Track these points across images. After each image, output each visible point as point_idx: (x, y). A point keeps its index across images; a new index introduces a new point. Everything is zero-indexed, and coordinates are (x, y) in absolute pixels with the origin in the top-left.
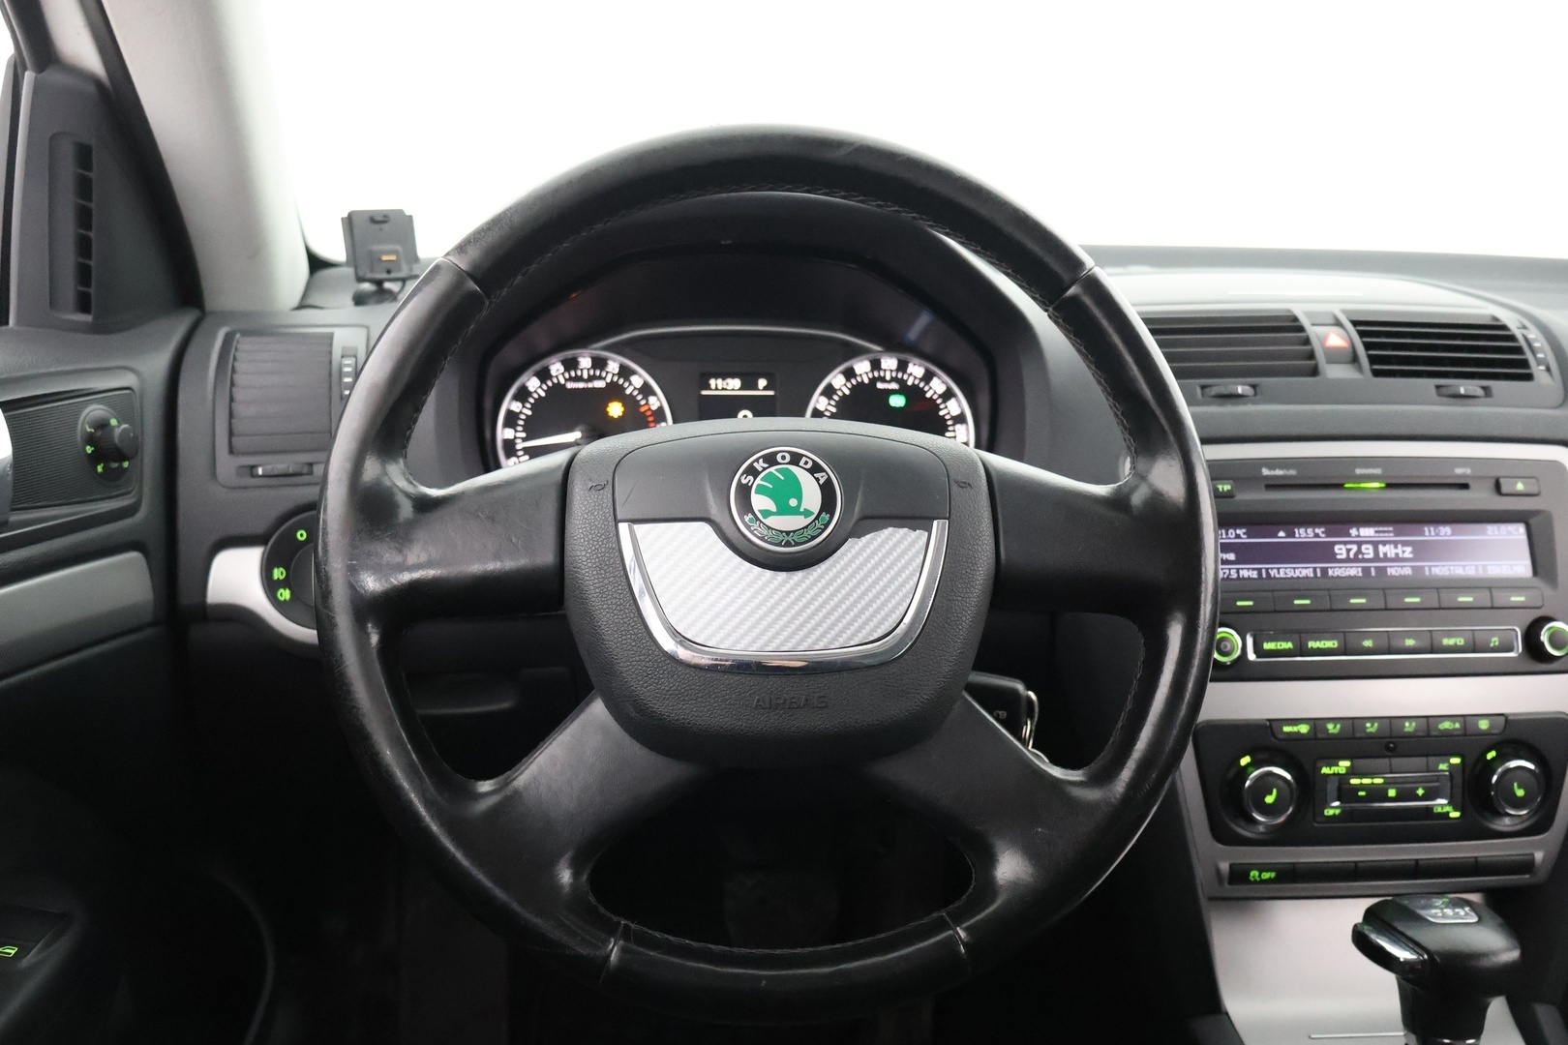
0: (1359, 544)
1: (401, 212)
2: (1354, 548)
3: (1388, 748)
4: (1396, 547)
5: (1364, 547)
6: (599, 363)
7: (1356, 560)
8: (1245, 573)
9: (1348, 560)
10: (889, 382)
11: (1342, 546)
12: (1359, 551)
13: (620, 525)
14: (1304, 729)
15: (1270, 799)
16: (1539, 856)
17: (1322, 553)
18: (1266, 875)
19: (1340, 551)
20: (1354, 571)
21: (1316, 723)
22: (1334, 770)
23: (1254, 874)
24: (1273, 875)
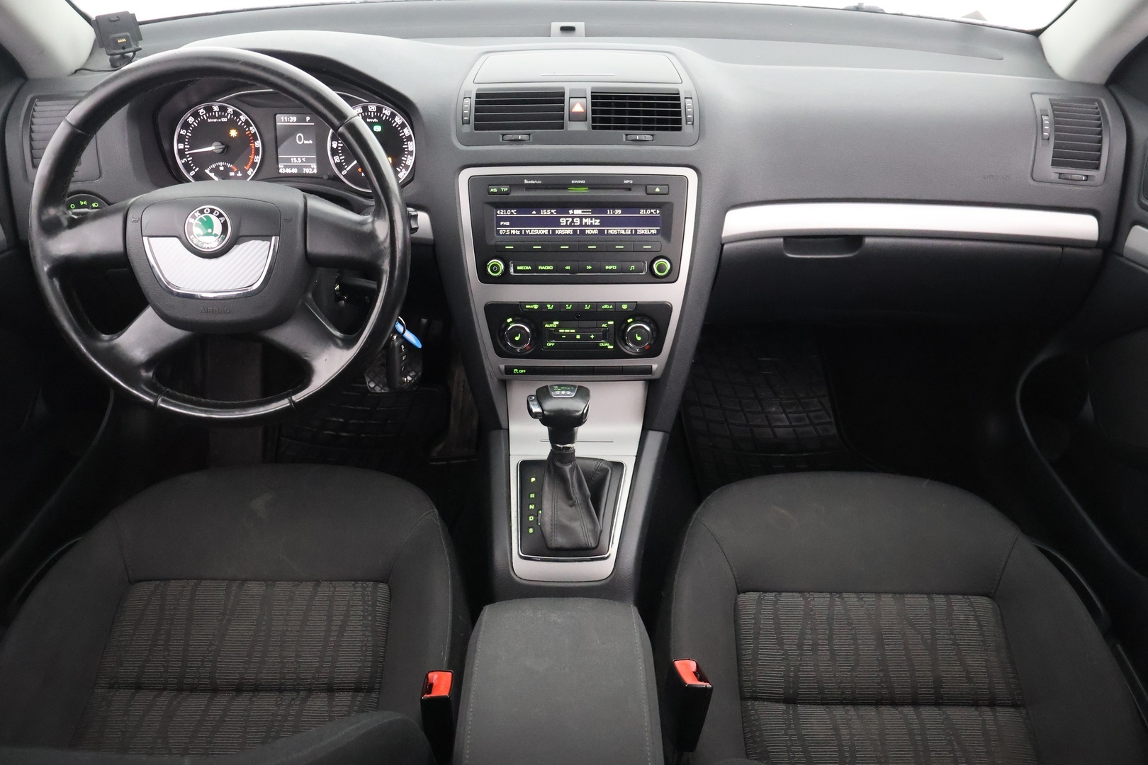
0: (573, 218)
1: (127, 13)
2: (570, 220)
3: (578, 317)
4: (592, 220)
5: (575, 219)
6: (223, 109)
7: (570, 226)
8: (513, 232)
9: (566, 226)
10: (373, 118)
11: (564, 219)
12: (573, 222)
13: (144, 238)
14: (536, 307)
15: (517, 338)
16: (655, 367)
17: (554, 222)
18: (521, 371)
19: (563, 221)
20: (569, 231)
21: (542, 305)
22: (551, 325)
23: (516, 370)
24: (525, 371)
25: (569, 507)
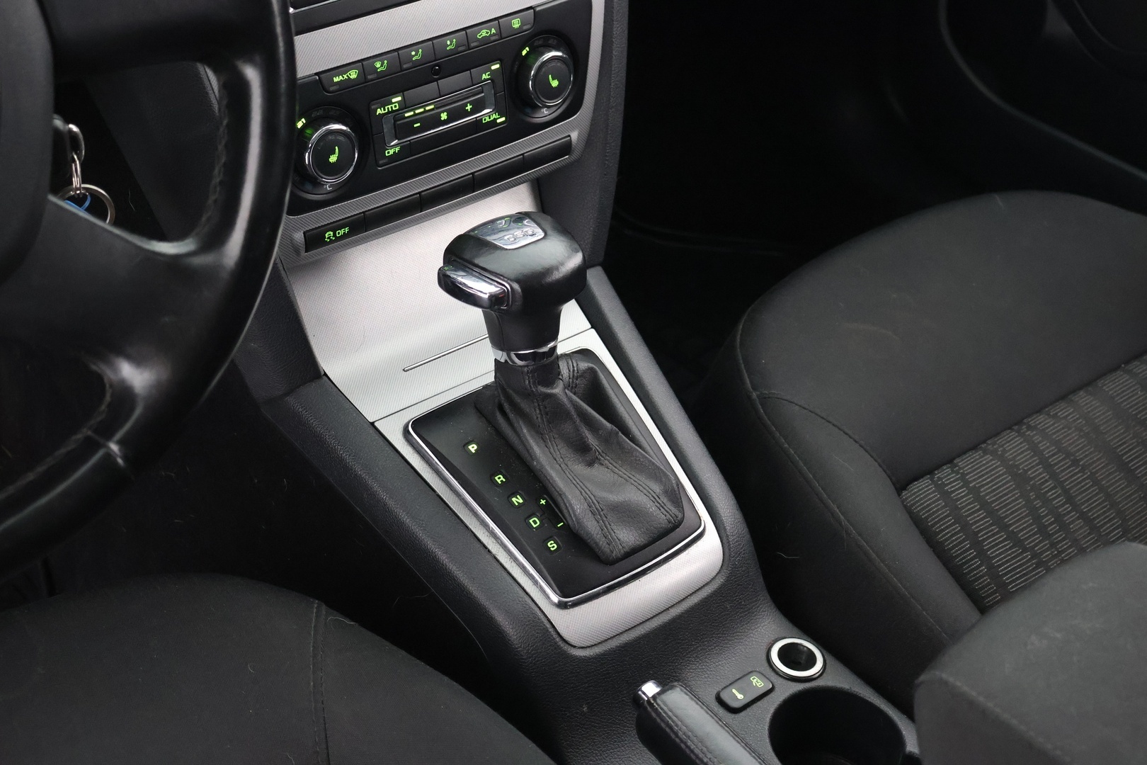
3: (434, 72)
14: (353, 75)
15: (333, 159)
16: (574, 136)
18: (340, 232)
21: (364, 64)
22: (388, 107)
23: (329, 234)
24: (347, 229)
25: (589, 469)
